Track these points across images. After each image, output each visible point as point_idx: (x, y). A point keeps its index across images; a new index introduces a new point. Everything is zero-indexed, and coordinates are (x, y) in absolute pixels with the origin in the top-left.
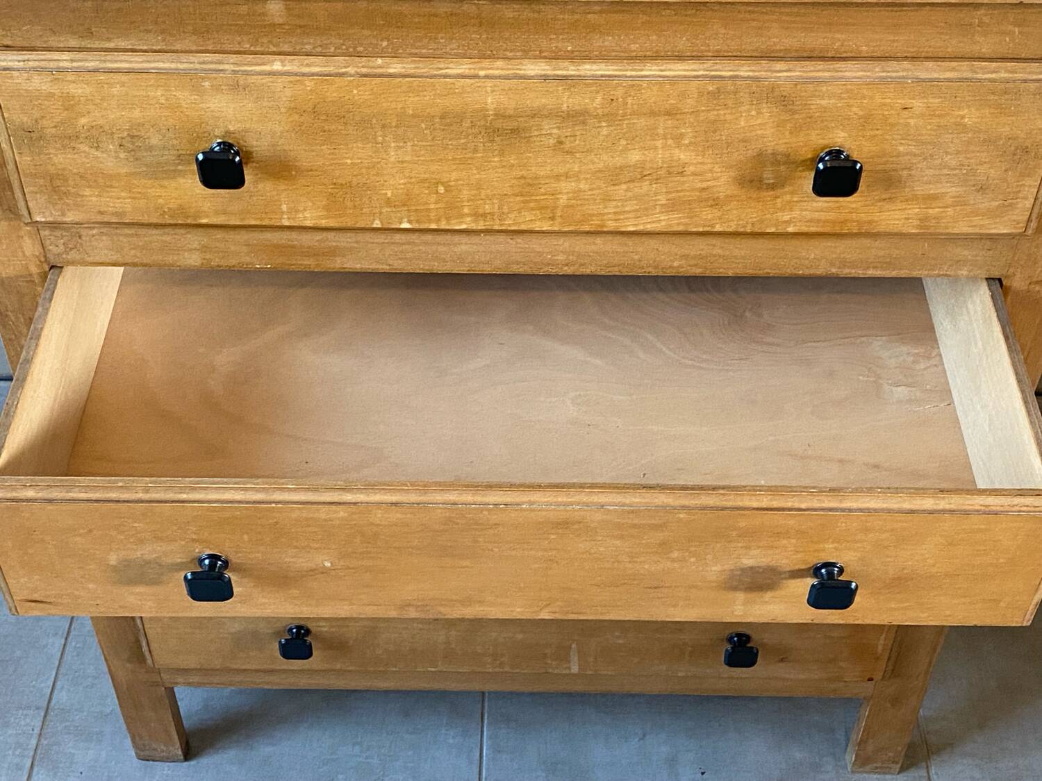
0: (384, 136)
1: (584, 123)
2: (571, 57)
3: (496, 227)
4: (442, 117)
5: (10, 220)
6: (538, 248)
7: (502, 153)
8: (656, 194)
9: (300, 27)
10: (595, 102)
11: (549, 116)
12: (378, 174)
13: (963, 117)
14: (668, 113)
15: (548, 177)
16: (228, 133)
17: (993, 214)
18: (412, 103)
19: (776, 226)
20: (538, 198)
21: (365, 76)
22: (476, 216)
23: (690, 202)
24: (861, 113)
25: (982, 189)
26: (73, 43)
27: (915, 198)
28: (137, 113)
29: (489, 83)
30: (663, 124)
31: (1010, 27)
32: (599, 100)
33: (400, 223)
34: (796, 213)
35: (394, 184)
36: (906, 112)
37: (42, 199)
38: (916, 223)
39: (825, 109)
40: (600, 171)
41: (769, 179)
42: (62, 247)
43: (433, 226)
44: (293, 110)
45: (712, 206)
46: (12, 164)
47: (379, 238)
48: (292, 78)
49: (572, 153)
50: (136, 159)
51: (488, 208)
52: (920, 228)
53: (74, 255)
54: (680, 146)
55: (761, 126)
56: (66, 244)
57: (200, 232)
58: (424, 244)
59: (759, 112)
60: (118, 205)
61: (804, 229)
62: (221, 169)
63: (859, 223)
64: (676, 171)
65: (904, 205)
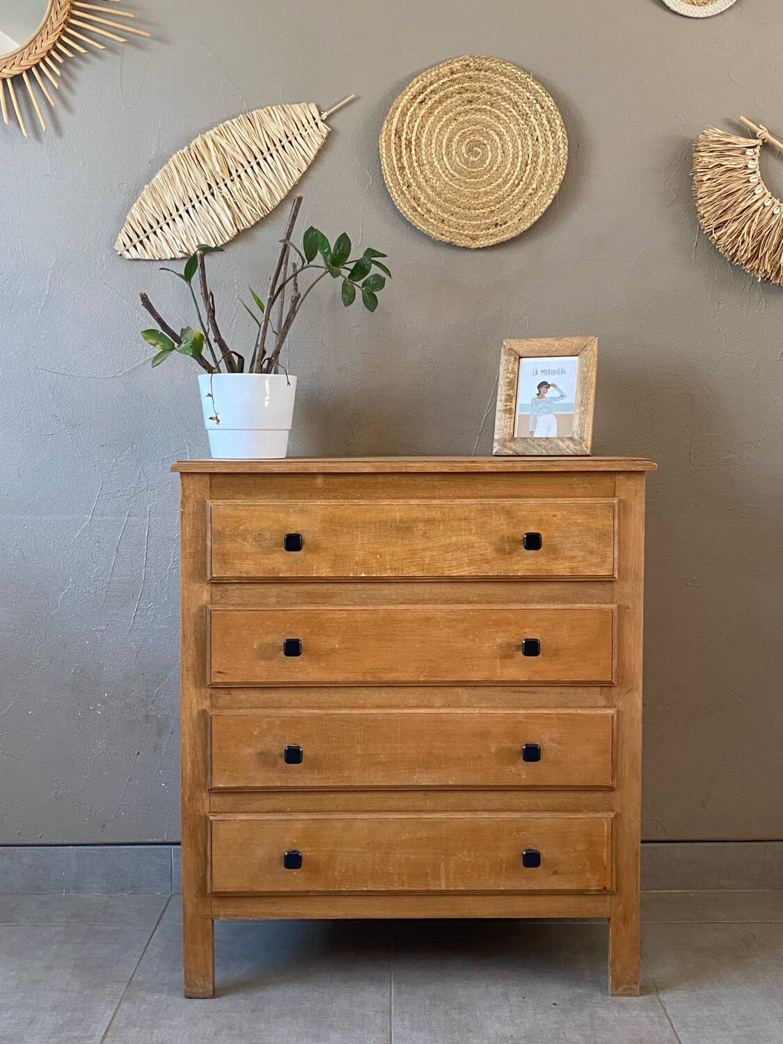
0: (357, 531)
1: (434, 524)
2: (428, 498)
4: (380, 523)
5: (201, 582)
6: (416, 591)
7: (402, 539)
8: (464, 557)
9: (328, 491)
10: (438, 515)
11: (419, 521)
12: (353, 550)
13: (576, 519)
14: (465, 519)
15: (420, 549)
16: (297, 530)
17: (599, 566)
18: (368, 517)
19: (513, 573)
20: (417, 560)
21: (351, 506)
22: (391, 569)
23: (477, 561)
24: (538, 518)
25: (591, 553)
27: (566, 558)
28: (263, 524)
29: (397, 508)
30: (464, 524)
31: (587, 485)
32: (439, 514)
33: (361, 574)
34: (520, 566)
35: (359, 555)
36: (554, 518)
37: (218, 565)
38: (568, 570)
39: (524, 516)
40: (441, 546)
41: (507, 549)
42: (219, 597)
43: (374, 575)
44: (323, 521)
45: (487, 563)
46: (209, 550)
47: (351, 587)
48: (323, 507)
49: (429, 538)
50: (259, 545)
51: (397, 565)
52: (570, 573)
53: (223, 601)
54: (471, 534)
55: (501, 524)
56: (220, 595)
57: (278, 586)
58: (370, 590)
59: (500, 518)
60: (248, 568)
61: (524, 574)
62: (293, 543)
63: (547, 571)
64: (471, 546)
65: (562, 561)
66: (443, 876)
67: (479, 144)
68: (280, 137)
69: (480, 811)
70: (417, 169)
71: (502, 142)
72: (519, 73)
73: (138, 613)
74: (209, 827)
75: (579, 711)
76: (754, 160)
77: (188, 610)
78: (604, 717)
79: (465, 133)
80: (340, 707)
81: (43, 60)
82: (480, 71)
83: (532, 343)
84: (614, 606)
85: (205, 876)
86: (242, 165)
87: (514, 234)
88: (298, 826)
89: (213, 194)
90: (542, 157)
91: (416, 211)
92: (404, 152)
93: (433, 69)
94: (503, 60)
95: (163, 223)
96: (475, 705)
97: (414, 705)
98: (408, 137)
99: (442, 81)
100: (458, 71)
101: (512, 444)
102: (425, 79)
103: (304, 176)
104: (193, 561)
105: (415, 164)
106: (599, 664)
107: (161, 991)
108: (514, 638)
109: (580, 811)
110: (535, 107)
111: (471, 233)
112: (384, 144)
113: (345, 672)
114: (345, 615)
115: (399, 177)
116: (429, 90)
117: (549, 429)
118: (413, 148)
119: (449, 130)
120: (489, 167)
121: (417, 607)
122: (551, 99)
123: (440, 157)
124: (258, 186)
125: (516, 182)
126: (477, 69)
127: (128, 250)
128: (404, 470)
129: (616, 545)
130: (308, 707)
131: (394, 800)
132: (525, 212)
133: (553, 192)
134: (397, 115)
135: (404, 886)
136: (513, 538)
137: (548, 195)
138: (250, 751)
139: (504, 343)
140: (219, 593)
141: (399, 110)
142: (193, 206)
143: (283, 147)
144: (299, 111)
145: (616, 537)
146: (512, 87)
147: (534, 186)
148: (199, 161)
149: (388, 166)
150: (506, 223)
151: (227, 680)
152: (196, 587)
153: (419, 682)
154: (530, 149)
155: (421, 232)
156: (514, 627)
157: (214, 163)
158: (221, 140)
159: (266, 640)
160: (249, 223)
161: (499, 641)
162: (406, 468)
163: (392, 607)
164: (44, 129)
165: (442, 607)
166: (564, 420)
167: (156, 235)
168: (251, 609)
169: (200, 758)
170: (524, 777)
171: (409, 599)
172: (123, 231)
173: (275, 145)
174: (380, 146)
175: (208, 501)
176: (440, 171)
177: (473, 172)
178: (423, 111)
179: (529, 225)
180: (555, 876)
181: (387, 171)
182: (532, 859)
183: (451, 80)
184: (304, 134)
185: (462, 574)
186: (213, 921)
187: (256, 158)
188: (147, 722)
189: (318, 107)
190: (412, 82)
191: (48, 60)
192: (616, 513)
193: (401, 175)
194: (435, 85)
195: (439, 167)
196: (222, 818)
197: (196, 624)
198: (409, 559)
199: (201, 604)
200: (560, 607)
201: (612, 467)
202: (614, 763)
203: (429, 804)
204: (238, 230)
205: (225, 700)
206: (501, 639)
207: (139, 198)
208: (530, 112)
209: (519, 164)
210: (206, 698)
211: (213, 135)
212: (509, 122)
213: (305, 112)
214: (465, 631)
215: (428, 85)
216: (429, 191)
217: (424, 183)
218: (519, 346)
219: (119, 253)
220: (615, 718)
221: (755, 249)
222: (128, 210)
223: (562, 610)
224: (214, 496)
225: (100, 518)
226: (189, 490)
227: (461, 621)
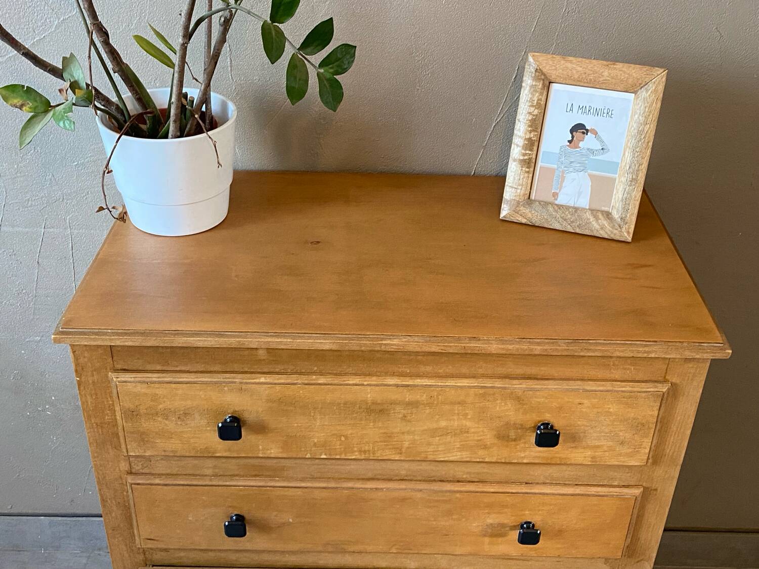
0: (315, 413)
1: (417, 407)
2: (410, 375)
3: (371, 458)
4: (345, 404)
6: (391, 467)
7: (374, 422)
8: (454, 442)
9: (273, 361)
10: (423, 398)
11: (398, 404)
12: (310, 431)
13: (609, 408)
14: (459, 403)
15: (398, 433)
17: (630, 455)
18: (330, 397)
19: (517, 459)
20: (394, 443)
21: (306, 384)
22: (360, 451)
23: (472, 446)
24: (557, 406)
25: (622, 443)
26: (159, 367)
27: (588, 447)
28: (189, 403)
29: (369, 388)
30: (457, 409)
31: (629, 366)
32: (424, 396)
33: (321, 455)
34: (527, 453)
35: (318, 436)
36: (580, 405)
37: (135, 444)
38: (590, 459)
39: (539, 403)
40: (425, 430)
41: (511, 436)
42: (141, 466)
43: (338, 457)
44: (269, 401)
45: (483, 449)
46: (120, 426)
47: (310, 463)
48: (269, 385)
49: (411, 422)
50: (186, 424)
51: (367, 448)
52: (592, 462)
53: (147, 471)
54: (466, 418)
55: (508, 411)
56: (143, 465)
58: (331, 465)
59: (506, 404)
60: (174, 446)
63: (560, 459)
64: (465, 431)
65: (582, 450)
77: (104, 477)
83: (569, 65)
84: (639, 491)
101: (528, 211)
104: (103, 433)
106: (609, 544)
108: (509, 518)
113: (302, 543)
117: (580, 193)
121: (391, 485)
129: (656, 434)
136: (522, 425)
139: (531, 59)
140: (140, 464)
145: (658, 426)
151: (160, 545)
152: (110, 456)
156: (509, 510)
159: (204, 513)
161: (489, 521)
162: (381, 347)
163: (359, 485)
165: (422, 486)
166: (602, 186)
168: (182, 483)
175: (112, 375)
185: (451, 458)
192: (664, 402)
197: (116, 490)
198: (381, 442)
199: (119, 472)
200: (571, 491)
206: (492, 519)
214: (449, 511)
218: (553, 65)
223: (572, 495)
224: (119, 367)
225: (11, 229)
226: (85, 357)
227: (445, 502)
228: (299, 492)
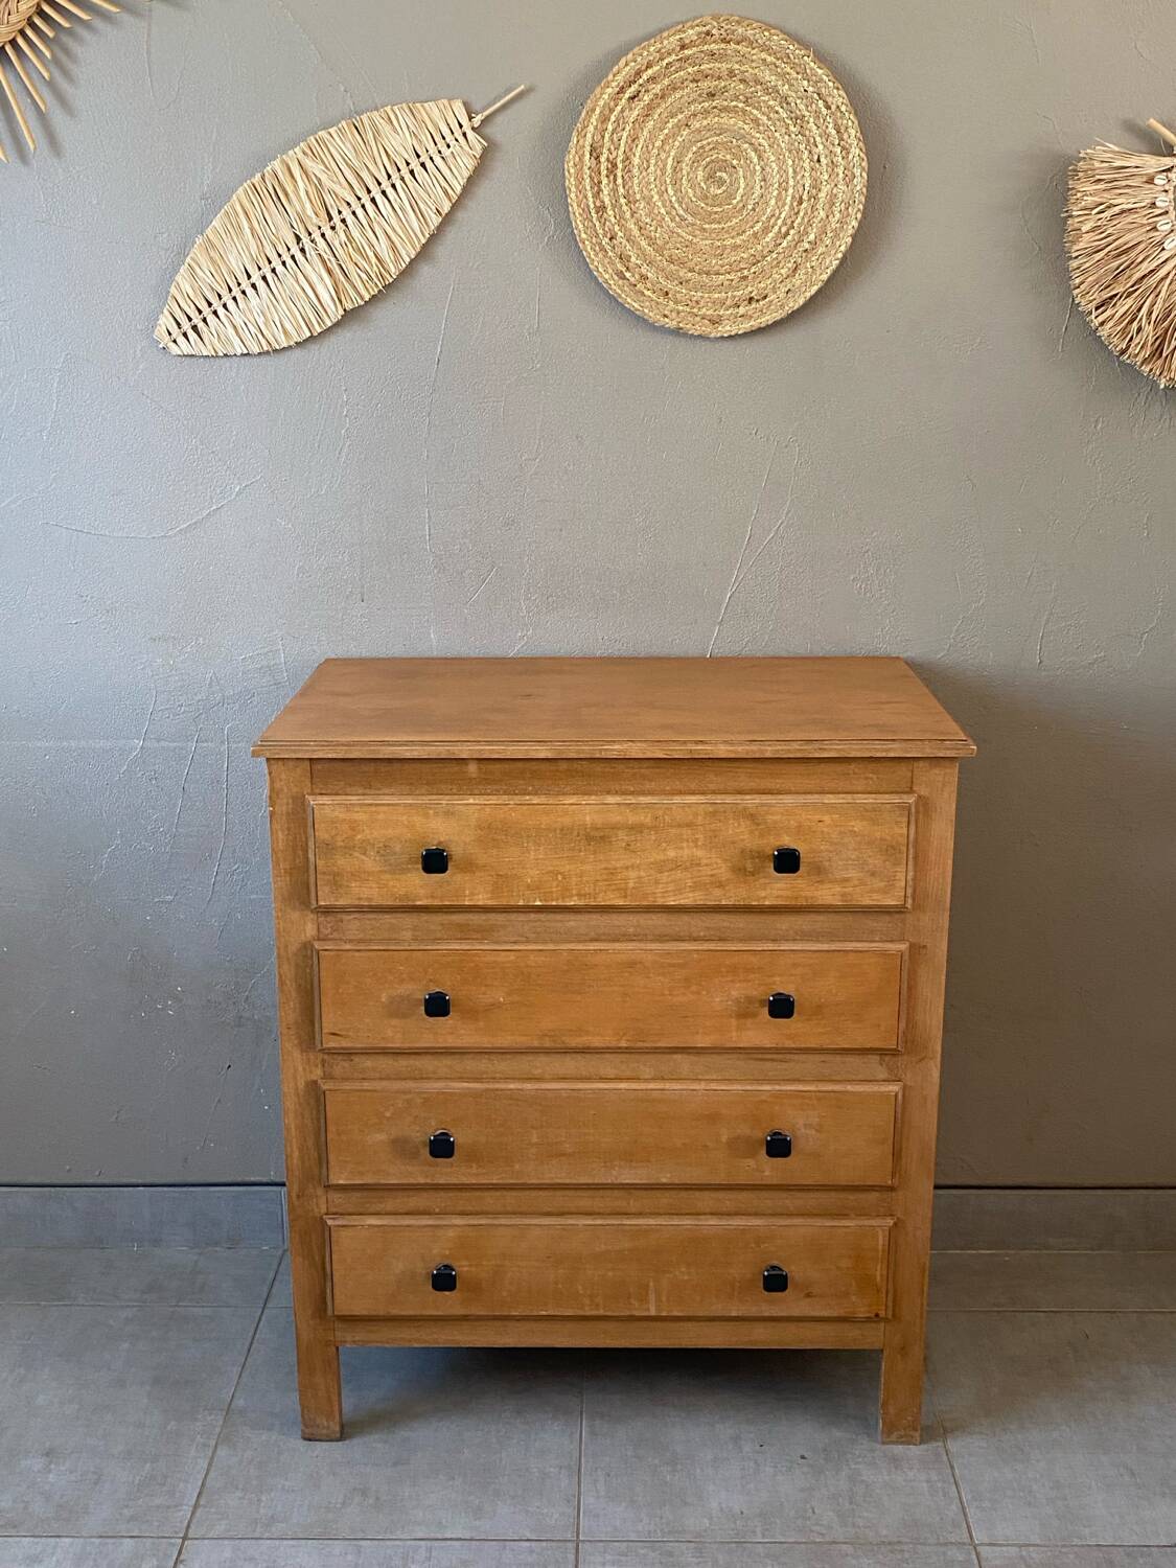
0: (528, 843)
1: (641, 832)
2: (632, 793)
3: (592, 903)
4: (562, 830)
5: (303, 910)
6: (617, 923)
7: (595, 853)
8: (685, 879)
9: (485, 779)
10: (645, 818)
11: (620, 828)
12: (523, 868)
13: (853, 826)
14: (688, 826)
15: (622, 868)
16: (440, 843)
17: (884, 892)
18: (545, 821)
19: (758, 901)
20: (616, 882)
21: (519, 805)
22: (579, 895)
23: (706, 884)
24: (796, 825)
25: (873, 874)
26: (360, 790)
27: (836, 880)
28: (390, 831)
29: (587, 809)
30: (686, 832)
31: (871, 776)
32: (649, 817)
33: (535, 902)
34: (769, 891)
35: (531, 875)
36: (821, 824)
37: (327, 889)
38: (839, 898)
39: (775, 822)
40: (652, 864)
41: (750, 868)
42: (329, 930)
43: (554, 903)
44: (478, 827)
45: (718, 887)
46: (312, 867)
47: (522, 917)
48: (479, 807)
49: (635, 852)
50: (385, 861)
51: (587, 890)
52: (842, 901)
53: (335, 935)
54: (696, 846)
55: (741, 834)
56: (331, 927)
57: (415, 915)
58: (549, 922)
59: (739, 825)
60: (370, 893)
61: (775, 903)
62: (435, 861)
63: (806, 898)
64: (695, 863)
65: (830, 886)
66: (652, 1297)
67: (725, 166)
68: (406, 156)
69: (705, 1214)
70: (625, 208)
71: (762, 163)
72: (791, 47)
73: (218, 878)
74: (327, 1234)
75: (849, 1088)
76: (1166, 191)
77: (286, 946)
78: (884, 1096)
79: (702, 147)
80: (507, 1079)
81: (22, 32)
82: (729, 42)
84: (903, 947)
85: (323, 1293)
86: (348, 204)
87: (778, 316)
88: (451, 1233)
89: (303, 250)
90: (825, 189)
91: (624, 278)
92: (605, 181)
93: (653, 41)
94: (765, 24)
95: (227, 298)
96: (700, 1077)
97: (612, 1077)
98: (611, 157)
99: (666, 61)
100: (692, 44)
102: (639, 59)
103: (447, 220)
104: (291, 881)
105: (623, 201)
106: (879, 1026)
107: (270, 1429)
108: (756, 989)
109: (845, 1216)
110: (817, 105)
111: (710, 312)
112: (572, 171)
113: (513, 1035)
114: (513, 958)
115: (597, 224)
116: (645, 77)
118: (619, 174)
119: (677, 143)
120: (741, 205)
121: (617, 946)
122: (842, 92)
123: (663, 188)
124: (374, 237)
125: (784, 230)
126: (724, 41)
127: (175, 341)
128: (598, 756)
129: (911, 863)
130: (461, 1079)
131: (585, 1201)
132: (797, 281)
133: (843, 248)
134: (593, 120)
135: (598, 1310)
136: (758, 852)
137: (833, 252)
138: (381, 1137)
140: (329, 925)
141: (598, 111)
142: (273, 270)
143: (412, 172)
144: (436, 114)
145: (911, 851)
146: (779, 70)
147: (812, 237)
148: (278, 197)
149: (579, 206)
150: (765, 297)
151: (345, 1043)
152: (295, 915)
153: (620, 1048)
154: (807, 174)
155: (631, 313)
156: (757, 975)
157: (302, 202)
158: (314, 165)
159: (399, 991)
160: (362, 298)
161: (734, 993)
163: (580, 947)
164: (32, 147)
165: (654, 946)
167: (218, 317)
168: (376, 948)
169: (310, 1143)
170: (767, 1173)
171: (604, 934)
172: (165, 311)
173: (399, 170)
174: (567, 173)
175: (310, 798)
176: (663, 211)
177: (716, 213)
178: (636, 113)
179: (801, 301)
180: (809, 1300)
181: (577, 214)
182: (776, 1282)
183: (681, 59)
184: (446, 152)
185: (682, 902)
186: (337, 1349)
187: (369, 192)
188: (239, 1026)
189: (465, 104)
190: (617, 64)
191: (29, 32)
192: (913, 819)
193: (599, 219)
194: (656, 68)
195: (660, 204)
196: (345, 1223)
197: (297, 965)
198: (606, 880)
199: (303, 938)
200: (825, 947)
201: (908, 752)
202: (897, 1154)
203: (633, 1204)
204: (345, 310)
205: (344, 1068)
206: (737, 991)
207: (188, 260)
208: (807, 114)
209: (789, 198)
210: (317, 1066)
211: (300, 156)
212: (772, 128)
213: (445, 114)
214: (686, 980)
215: (644, 67)
216: (643, 243)
217: (636, 232)
219: (161, 346)
220: (900, 1097)
221: (1158, 341)
222: (172, 279)
223: (828, 951)
224: (317, 791)
225: (156, 745)
226: (281, 780)
227: (681, 966)
228: (512, 957)
